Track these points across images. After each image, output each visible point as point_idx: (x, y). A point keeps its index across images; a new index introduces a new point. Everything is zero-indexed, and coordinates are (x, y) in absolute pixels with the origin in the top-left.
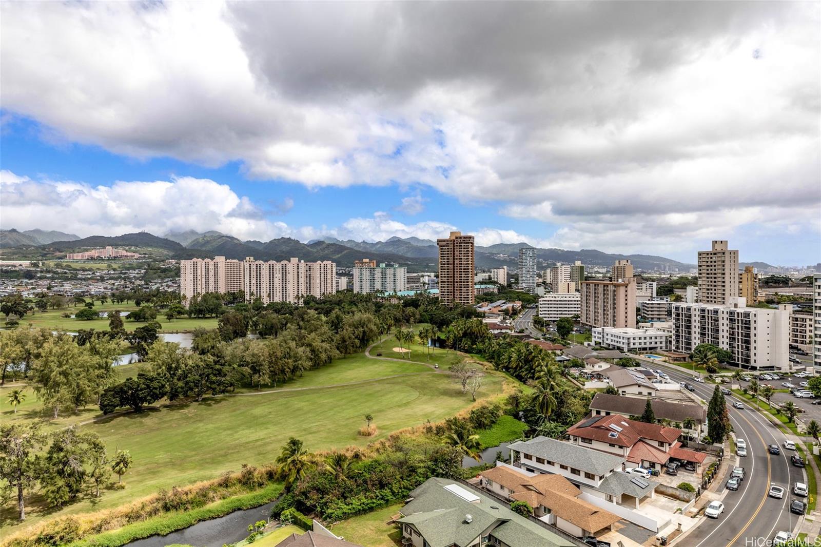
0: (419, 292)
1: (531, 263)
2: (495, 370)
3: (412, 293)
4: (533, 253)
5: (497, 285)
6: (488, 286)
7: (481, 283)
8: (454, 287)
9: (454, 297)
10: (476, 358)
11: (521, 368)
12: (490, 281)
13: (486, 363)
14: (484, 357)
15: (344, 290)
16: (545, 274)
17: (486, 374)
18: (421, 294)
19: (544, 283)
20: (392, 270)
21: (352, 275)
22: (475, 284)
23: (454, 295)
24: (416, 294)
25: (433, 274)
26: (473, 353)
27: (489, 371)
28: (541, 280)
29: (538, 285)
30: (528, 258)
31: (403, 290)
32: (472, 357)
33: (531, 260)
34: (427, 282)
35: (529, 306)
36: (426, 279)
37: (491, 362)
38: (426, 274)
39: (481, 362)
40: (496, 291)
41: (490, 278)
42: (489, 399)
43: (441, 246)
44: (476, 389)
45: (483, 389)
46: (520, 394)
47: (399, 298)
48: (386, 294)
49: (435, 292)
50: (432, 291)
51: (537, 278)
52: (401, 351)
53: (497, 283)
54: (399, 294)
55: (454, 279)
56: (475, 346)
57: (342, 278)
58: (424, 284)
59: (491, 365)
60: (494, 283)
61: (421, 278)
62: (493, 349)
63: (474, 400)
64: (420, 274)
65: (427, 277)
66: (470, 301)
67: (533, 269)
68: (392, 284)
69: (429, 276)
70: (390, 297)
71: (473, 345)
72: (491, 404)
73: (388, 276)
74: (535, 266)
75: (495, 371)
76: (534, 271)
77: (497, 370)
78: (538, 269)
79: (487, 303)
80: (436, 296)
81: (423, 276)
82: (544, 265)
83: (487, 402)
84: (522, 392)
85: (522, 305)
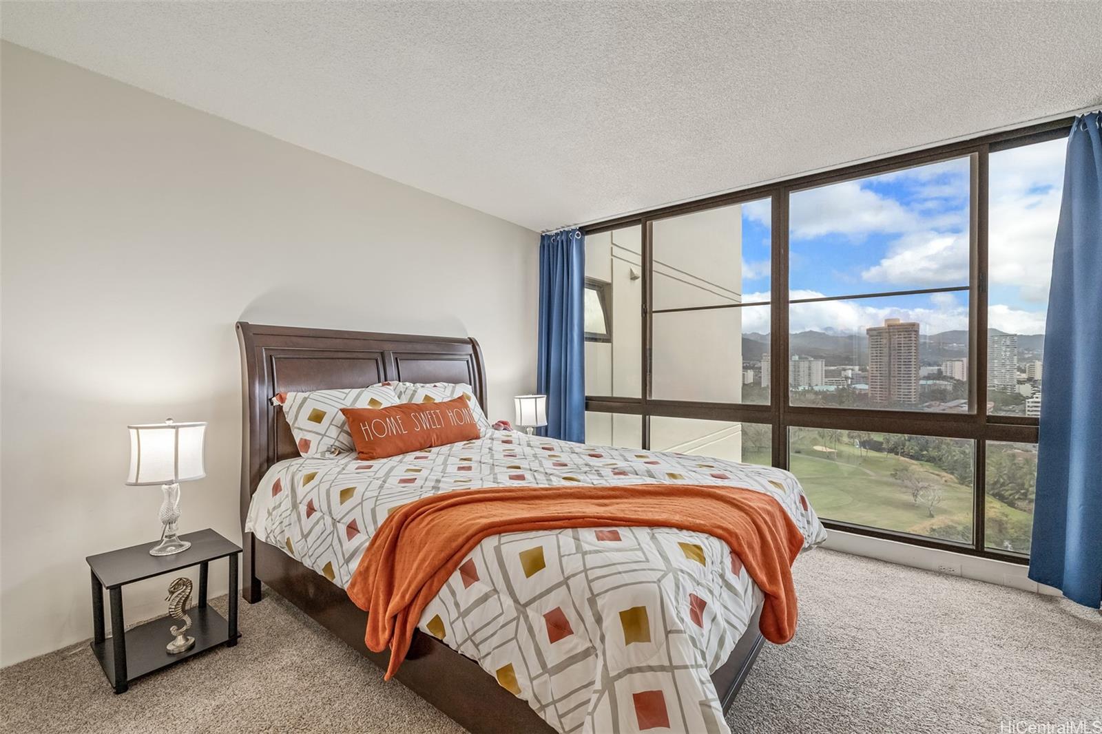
0: (841, 387)
1: (1008, 354)
2: (960, 483)
3: (832, 388)
4: (1013, 341)
5: (951, 380)
6: (938, 382)
7: (928, 378)
8: (890, 382)
9: (890, 394)
10: (928, 467)
11: (1003, 485)
12: (939, 376)
13: (944, 474)
14: (940, 467)
15: (751, 383)
16: (1032, 367)
17: (946, 488)
18: (844, 389)
19: (1030, 380)
20: (806, 364)
21: (760, 368)
22: (920, 379)
23: (890, 391)
24: (837, 390)
25: (857, 368)
26: (922, 460)
27: (949, 484)
28: (1024, 376)
29: (1020, 382)
30: (1004, 348)
31: (820, 384)
32: (921, 464)
33: (1008, 350)
34: (850, 376)
35: (1007, 408)
36: (849, 373)
37: (952, 473)
38: (848, 367)
39: (937, 472)
40: (950, 388)
41: (940, 372)
42: (955, 518)
43: (872, 336)
44: (935, 502)
45: (943, 505)
46: (1005, 519)
47: (817, 393)
48: (801, 388)
49: (862, 387)
50: (859, 386)
51: (1018, 373)
52: (824, 450)
53: (952, 378)
54: (816, 388)
55: (890, 374)
56: (925, 453)
57: (749, 371)
58: (847, 378)
59: (952, 476)
60: (945, 378)
61: (843, 372)
62: (955, 458)
63: (932, 516)
64: (841, 367)
65: (850, 371)
66: (913, 400)
67: (1012, 361)
68: (807, 378)
69: (852, 370)
70: (805, 392)
71: (922, 450)
72: (959, 524)
73: (801, 370)
74: (1016, 357)
75: (959, 485)
76: (1012, 365)
77: (962, 484)
78: (1019, 360)
79: (938, 403)
80: (863, 392)
81: (845, 370)
82: (1027, 356)
83: (952, 521)
84: (1007, 516)
85: (994, 407)
